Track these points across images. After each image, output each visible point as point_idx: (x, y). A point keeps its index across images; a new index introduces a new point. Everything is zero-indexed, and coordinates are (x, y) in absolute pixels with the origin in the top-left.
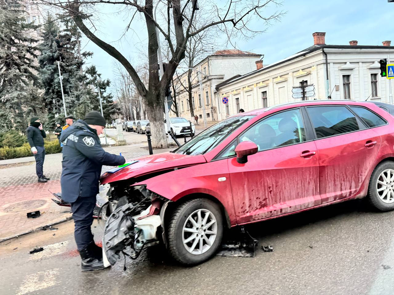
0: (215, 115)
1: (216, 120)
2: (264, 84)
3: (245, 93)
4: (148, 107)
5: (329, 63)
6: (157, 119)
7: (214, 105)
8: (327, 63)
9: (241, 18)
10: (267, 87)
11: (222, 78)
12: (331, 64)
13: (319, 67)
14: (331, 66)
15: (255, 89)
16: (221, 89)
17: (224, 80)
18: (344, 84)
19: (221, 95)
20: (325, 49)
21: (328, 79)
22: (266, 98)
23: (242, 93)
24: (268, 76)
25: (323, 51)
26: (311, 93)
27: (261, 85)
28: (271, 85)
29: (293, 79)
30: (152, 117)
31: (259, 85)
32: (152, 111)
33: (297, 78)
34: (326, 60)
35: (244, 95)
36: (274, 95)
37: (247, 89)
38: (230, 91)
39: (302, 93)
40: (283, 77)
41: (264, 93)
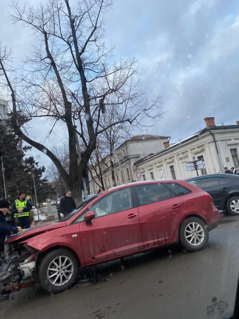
2: (170, 160)
3: (157, 168)
5: (217, 141)
6: (76, 196)
7: (134, 179)
8: (215, 141)
9: (135, 118)
10: (173, 163)
11: (139, 157)
12: (219, 142)
13: (210, 144)
14: (219, 143)
15: (164, 164)
16: (138, 166)
17: (140, 159)
18: (233, 156)
19: (139, 170)
20: (211, 131)
21: (218, 153)
22: (174, 171)
23: (154, 168)
24: (173, 153)
25: (210, 132)
26: (201, 166)
27: (168, 161)
28: (176, 160)
31: (166, 161)
33: (195, 154)
34: (214, 138)
35: (156, 169)
36: (179, 168)
37: (158, 165)
38: (145, 167)
39: (194, 166)
40: (184, 154)
41: (172, 167)
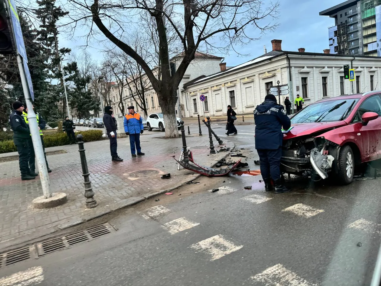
0: (182, 112)
1: (184, 117)
2: (232, 84)
3: (213, 92)
4: (162, 101)
5: (291, 67)
6: (170, 111)
7: (181, 103)
8: (289, 67)
9: (242, 27)
10: (235, 87)
11: (189, 78)
12: (293, 68)
13: (283, 70)
15: (223, 89)
16: (189, 88)
17: (190, 80)
18: (302, 85)
19: (189, 93)
20: (288, 55)
21: (290, 80)
22: (234, 97)
23: (210, 92)
24: (236, 77)
25: (287, 56)
26: (286, 92)
27: (229, 85)
28: (238, 85)
29: (259, 80)
30: (167, 111)
31: (226, 85)
32: (166, 105)
33: (263, 79)
34: (289, 64)
35: (212, 93)
36: (241, 94)
37: (215, 88)
38: (198, 90)
39: (277, 91)
40: (249, 78)
41: (232, 92)
